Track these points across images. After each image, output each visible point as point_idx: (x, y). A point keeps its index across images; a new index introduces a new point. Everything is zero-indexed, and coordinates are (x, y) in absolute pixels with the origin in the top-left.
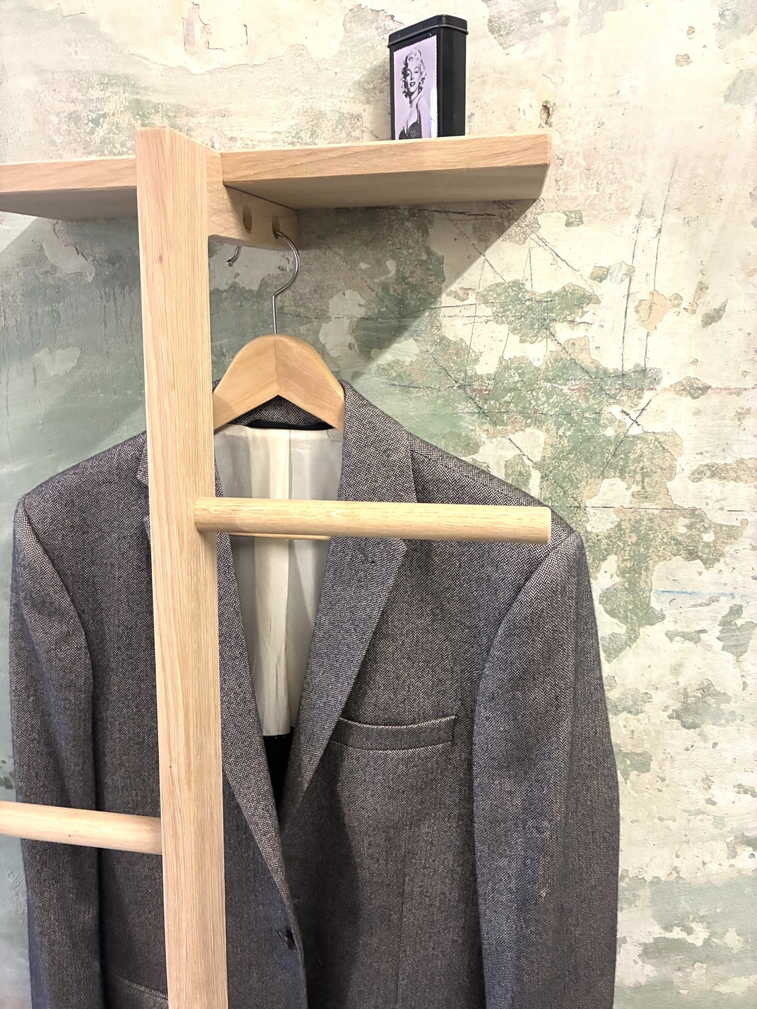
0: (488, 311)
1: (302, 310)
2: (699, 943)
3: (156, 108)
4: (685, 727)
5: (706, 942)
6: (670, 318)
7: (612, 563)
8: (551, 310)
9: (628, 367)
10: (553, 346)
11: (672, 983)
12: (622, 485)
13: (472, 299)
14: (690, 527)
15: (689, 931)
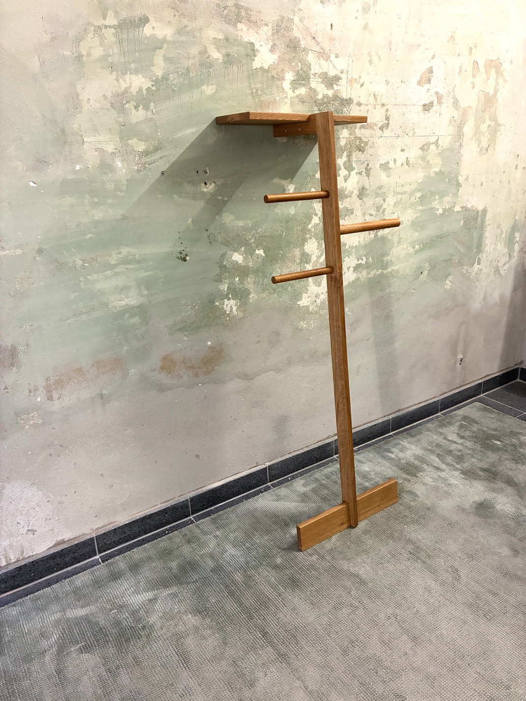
0: (320, 80)
1: (278, 77)
2: (364, 263)
3: (242, 6)
4: (360, 199)
5: (366, 262)
6: (355, 84)
7: (345, 154)
8: (333, 81)
9: (348, 98)
10: (334, 91)
11: (359, 278)
12: (347, 131)
13: (317, 76)
14: (359, 142)
15: (362, 260)
